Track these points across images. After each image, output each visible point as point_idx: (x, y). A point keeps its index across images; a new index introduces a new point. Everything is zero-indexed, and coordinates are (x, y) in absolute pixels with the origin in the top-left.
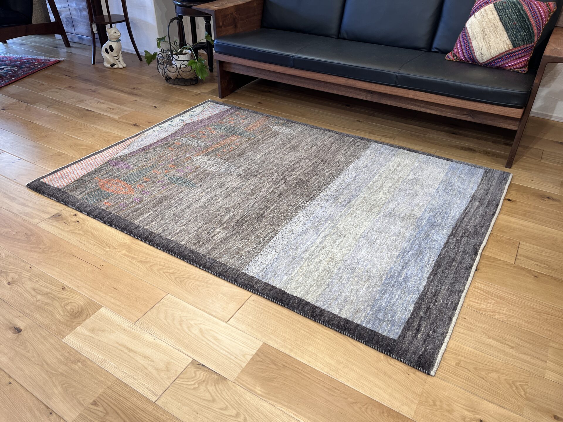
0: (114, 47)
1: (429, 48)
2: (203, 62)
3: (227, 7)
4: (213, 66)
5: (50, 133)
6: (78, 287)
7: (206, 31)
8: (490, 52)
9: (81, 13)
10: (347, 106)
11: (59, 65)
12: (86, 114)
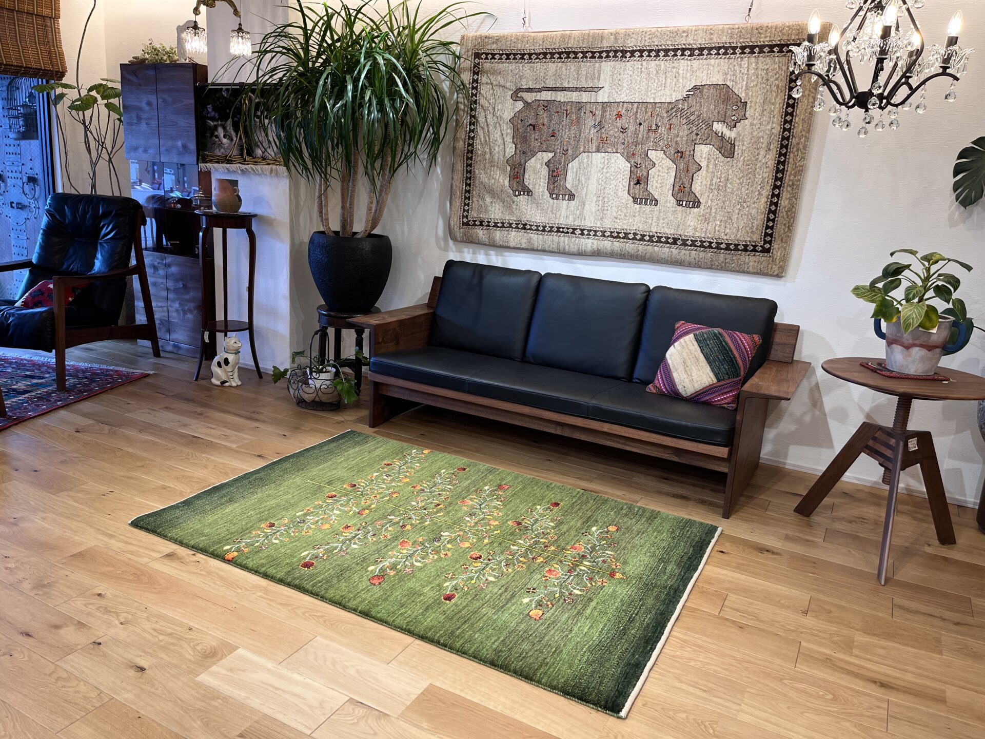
0: (230, 360)
1: (630, 378)
2: (351, 384)
3: (388, 321)
4: (361, 387)
5: (148, 462)
6: (208, 628)
7: (356, 346)
8: (693, 385)
9: (184, 316)
10: (534, 442)
11: (148, 380)
12: (193, 441)
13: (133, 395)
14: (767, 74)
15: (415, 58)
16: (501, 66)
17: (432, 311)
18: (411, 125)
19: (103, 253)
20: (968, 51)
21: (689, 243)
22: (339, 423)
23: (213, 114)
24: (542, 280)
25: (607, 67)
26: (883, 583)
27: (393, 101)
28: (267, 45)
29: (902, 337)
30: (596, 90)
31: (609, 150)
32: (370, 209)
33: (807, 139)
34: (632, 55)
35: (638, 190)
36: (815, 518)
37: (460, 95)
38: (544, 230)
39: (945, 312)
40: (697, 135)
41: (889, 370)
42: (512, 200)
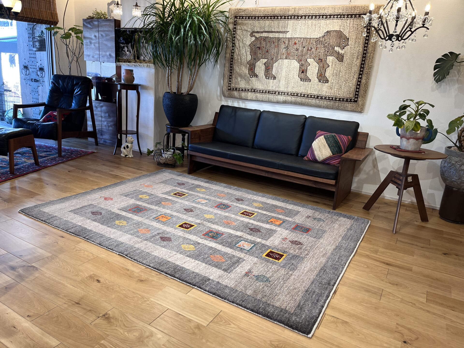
0: (129, 146)
1: (297, 155)
2: (181, 155)
7: (182, 141)
8: (322, 156)
9: (108, 128)
11: (94, 154)
12: (116, 177)
13: (89, 159)
14: (357, 26)
15: (210, 18)
16: (246, 22)
17: (214, 126)
18: (207, 47)
19: (76, 100)
20: (433, 18)
21: (324, 98)
23: (123, 41)
24: (261, 114)
25: (291, 22)
26: (394, 233)
27: (200, 36)
28: (147, 12)
29: (406, 135)
30: (286, 32)
31: (291, 58)
32: (189, 82)
33: (374, 54)
34: (301, 18)
35: (302, 75)
36: (371, 211)
37: (228, 34)
38: (262, 92)
40: (328, 52)
41: (401, 149)
42: (249, 79)
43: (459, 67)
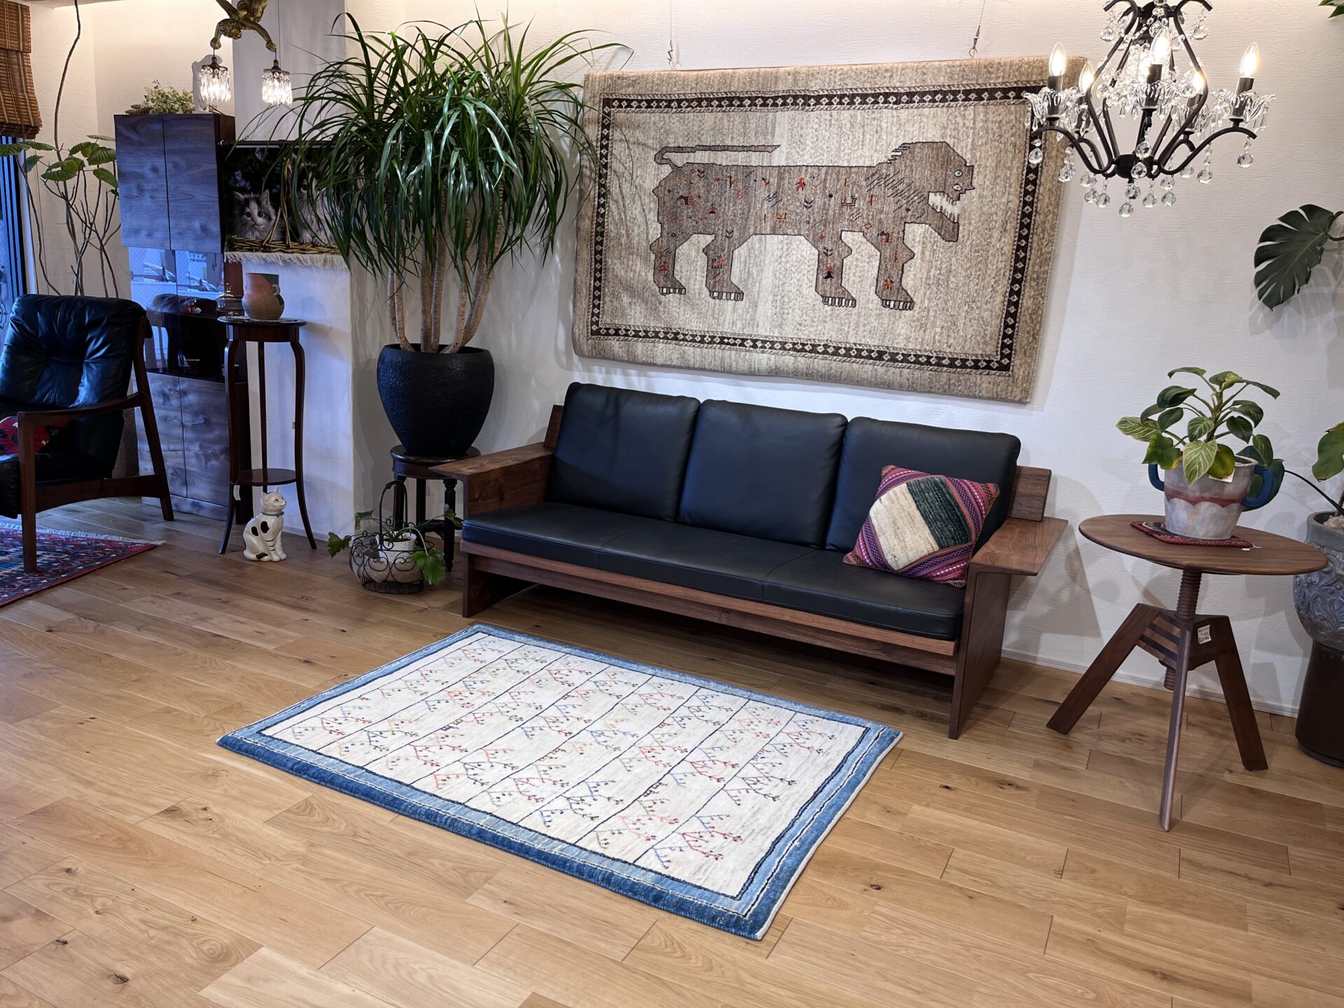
0: (269, 525)
1: (821, 544)
2: (439, 556)
3: (489, 469)
4: (453, 562)
5: (146, 674)
6: (219, 918)
7: (446, 503)
8: (906, 554)
9: (206, 462)
10: (692, 634)
11: (152, 554)
12: (214, 642)
13: (131, 576)
14: (1000, 127)
15: (522, 106)
16: (640, 116)
17: (550, 453)
18: (515, 199)
19: (91, 377)
20: (1267, 98)
21: (900, 357)
22: (421, 611)
23: (243, 183)
24: (700, 410)
25: (784, 118)
26: (1166, 827)
27: (489, 165)
28: (316, 89)
29: (1186, 488)
30: (770, 149)
31: (789, 231)
32: (461, 314)
33: (1056, 215)
34: (818, 103)
35: (829, 286)
36: (1077, 736)
37: (585, 157)
38: (702, 342)
39: (1243, 452)
40: (908, 210)
41: (1170, 534)
42: (658, 300)
43: (1336, 255)
